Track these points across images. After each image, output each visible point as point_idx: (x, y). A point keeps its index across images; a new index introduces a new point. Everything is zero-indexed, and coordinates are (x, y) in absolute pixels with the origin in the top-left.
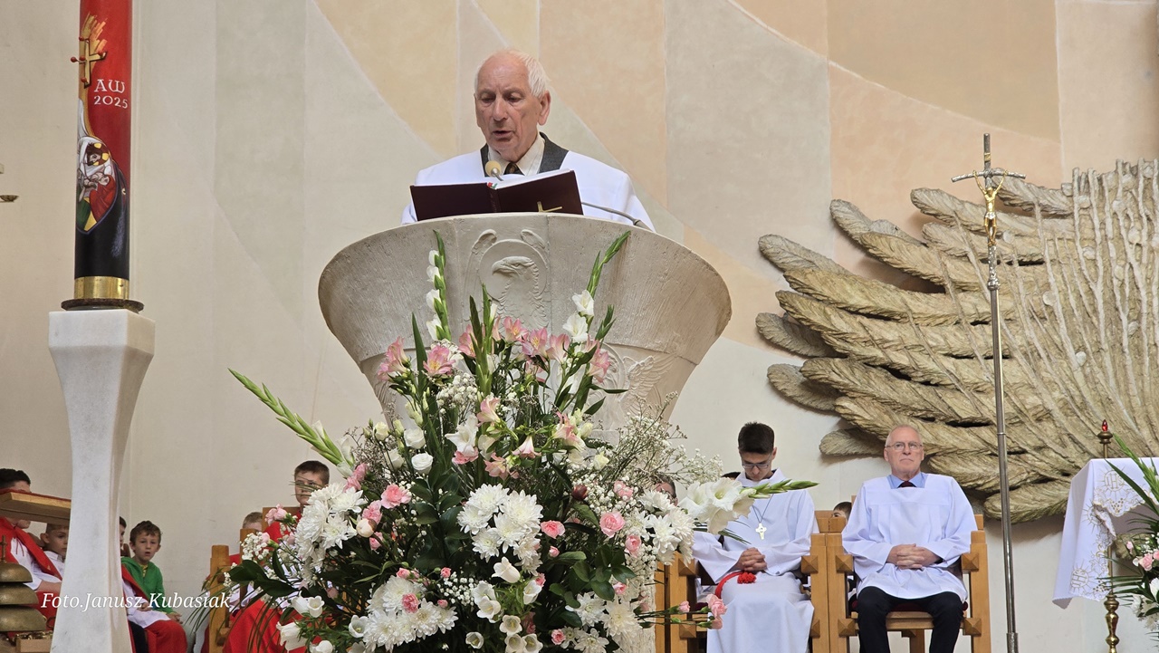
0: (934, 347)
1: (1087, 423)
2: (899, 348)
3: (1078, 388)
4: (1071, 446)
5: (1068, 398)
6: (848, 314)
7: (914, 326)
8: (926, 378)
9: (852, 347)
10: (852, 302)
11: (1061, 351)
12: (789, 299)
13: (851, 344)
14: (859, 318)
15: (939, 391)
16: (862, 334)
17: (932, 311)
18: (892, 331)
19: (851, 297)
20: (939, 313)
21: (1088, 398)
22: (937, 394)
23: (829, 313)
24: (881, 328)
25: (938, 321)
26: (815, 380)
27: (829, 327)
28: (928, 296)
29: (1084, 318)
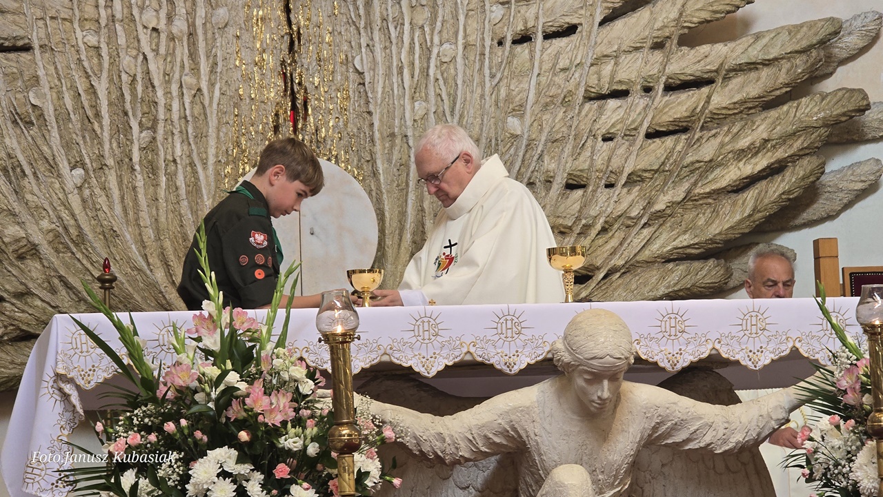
1: (85, 262)
3: (73, 215)
4: (63, 292)
5: (60, 230)
11: (53, 167)
21: (87, 229)
29: (83, 124)
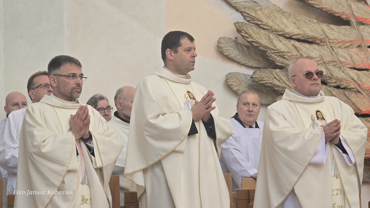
0: (344, 62)
2: (320, 62)
6: (285, 39)
7: (330, 48)
8: (338, 84)
9: (288, 62)
10: (287, 30)
12: (245, 28)
13: (287, 59)
14: (293, 42)
15: (347, 93)
16: (295, 53)
17: (342, 38)
18: (315, 51)
19: (287, 27)
20: (347, 39)
22: (345, 95)
23: (272, 38)
24: (307, 49)
25: (346, 45)
26: (263, 84)
27: (272, 47)
28: (339, 27)
